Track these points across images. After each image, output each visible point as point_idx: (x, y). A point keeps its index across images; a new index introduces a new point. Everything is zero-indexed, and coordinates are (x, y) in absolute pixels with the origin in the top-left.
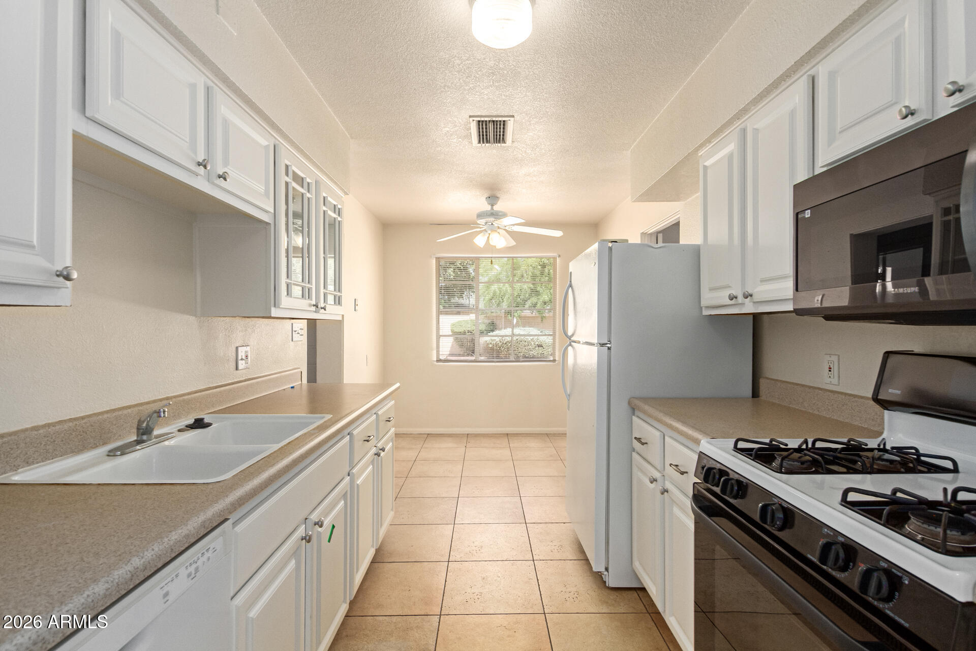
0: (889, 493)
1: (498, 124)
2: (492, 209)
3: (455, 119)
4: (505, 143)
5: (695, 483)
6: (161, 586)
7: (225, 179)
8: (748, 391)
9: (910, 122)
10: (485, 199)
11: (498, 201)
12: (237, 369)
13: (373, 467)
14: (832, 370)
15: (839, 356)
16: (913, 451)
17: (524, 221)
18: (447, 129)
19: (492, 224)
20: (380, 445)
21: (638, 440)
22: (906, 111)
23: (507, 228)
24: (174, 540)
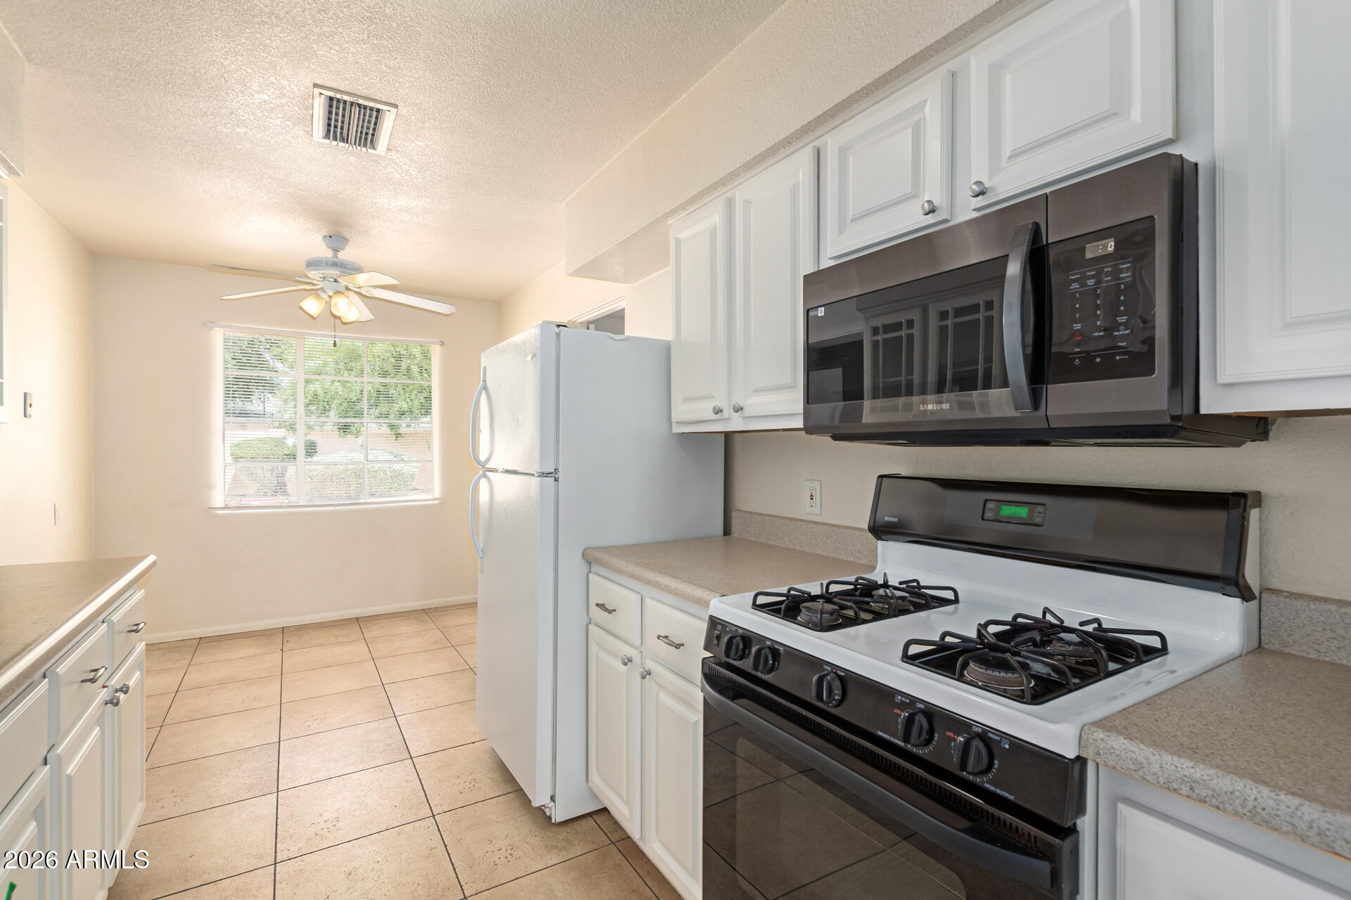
0: (937, 639)
1: (368, 112)
2: (335, 256)
3: (284, 82)
4: (375, 149)
5: (704, 658)
8: (719, 529)
9: (931, 219)
10: (320, 238)
11: (347, 244)
13: (102, 730)
14: (814, 498)
15: (821, 483)
16: (915, 584)
17: (397, 282)
18: (264, 97)
19: (335, 281)
20: (115, 682)
21: (601, 606)
22: (929, 207)
23: (362, 290)
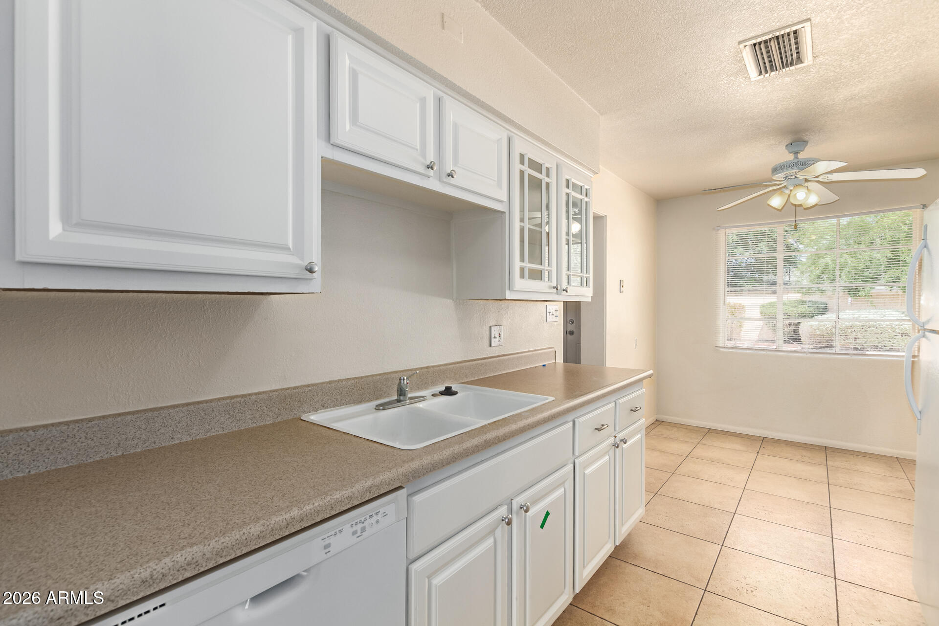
1: (786, 38)
2: (797, 158)
3: (719, 53)
4: (803, 63)
6: (323, 537)
7: (453, 177)
10: (784, 147)
11: (806, 146)
12: (490, 346)
13: (609, 458)
17: (845, 164)
19: (796, 177)
20: (620, 436)
23: (820, 179)
24: (336, 500)
